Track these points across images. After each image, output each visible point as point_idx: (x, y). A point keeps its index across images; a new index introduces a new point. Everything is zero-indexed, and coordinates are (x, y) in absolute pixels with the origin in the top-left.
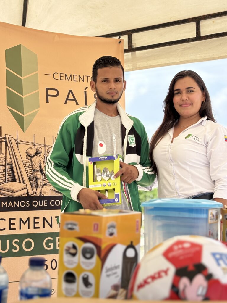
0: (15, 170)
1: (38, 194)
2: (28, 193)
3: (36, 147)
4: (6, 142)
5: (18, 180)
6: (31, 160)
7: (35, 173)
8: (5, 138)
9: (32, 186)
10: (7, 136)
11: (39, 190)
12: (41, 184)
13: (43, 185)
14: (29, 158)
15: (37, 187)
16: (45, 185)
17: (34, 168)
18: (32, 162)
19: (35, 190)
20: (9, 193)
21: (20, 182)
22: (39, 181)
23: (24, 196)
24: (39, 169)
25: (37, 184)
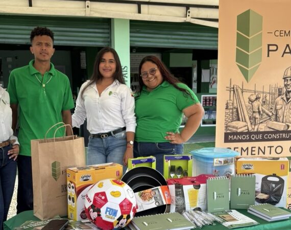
0: (240, 112)
1: (256, 130)
2: (248, 129)
3: (256, 94)
4: (234, 91)
5: (241, 120)
6: (252, 104)
7: (254, 114)
8: (233, 88)
9: (251, 124)
10: (235, 86)
11: (256, 127)
12: (259, 122)
13: (260, 123)
14: (251, 103)
15: (255, 125)
16: (261, 123)
17: (254, 110)
18: (252, 106)
19: (253, 127)
20: (234, 129)
21: (243, 121)
22: (257, 120)
23: (245, 131)
24: (257, 111)
25: (255, 122)
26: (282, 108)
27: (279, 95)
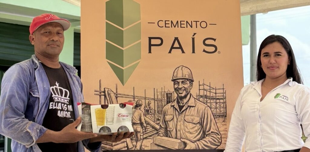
1: (138, 148)
2: (127, 147)
4: (105, 96)
8: (104, 92)
10: (106, 90)
11: (139, 144)
13: (144, 139)
15: (137, 141)
16: (146, 138)
19: (135, 143)
20: (108, 146)
22: (139, 135)
23: (124, 149)
24: (139, 122)
25: (137, 137)
26: (173, 119)
27: (168, 102)
